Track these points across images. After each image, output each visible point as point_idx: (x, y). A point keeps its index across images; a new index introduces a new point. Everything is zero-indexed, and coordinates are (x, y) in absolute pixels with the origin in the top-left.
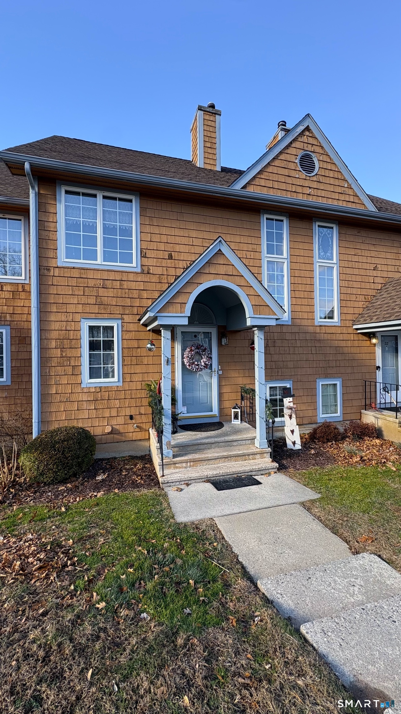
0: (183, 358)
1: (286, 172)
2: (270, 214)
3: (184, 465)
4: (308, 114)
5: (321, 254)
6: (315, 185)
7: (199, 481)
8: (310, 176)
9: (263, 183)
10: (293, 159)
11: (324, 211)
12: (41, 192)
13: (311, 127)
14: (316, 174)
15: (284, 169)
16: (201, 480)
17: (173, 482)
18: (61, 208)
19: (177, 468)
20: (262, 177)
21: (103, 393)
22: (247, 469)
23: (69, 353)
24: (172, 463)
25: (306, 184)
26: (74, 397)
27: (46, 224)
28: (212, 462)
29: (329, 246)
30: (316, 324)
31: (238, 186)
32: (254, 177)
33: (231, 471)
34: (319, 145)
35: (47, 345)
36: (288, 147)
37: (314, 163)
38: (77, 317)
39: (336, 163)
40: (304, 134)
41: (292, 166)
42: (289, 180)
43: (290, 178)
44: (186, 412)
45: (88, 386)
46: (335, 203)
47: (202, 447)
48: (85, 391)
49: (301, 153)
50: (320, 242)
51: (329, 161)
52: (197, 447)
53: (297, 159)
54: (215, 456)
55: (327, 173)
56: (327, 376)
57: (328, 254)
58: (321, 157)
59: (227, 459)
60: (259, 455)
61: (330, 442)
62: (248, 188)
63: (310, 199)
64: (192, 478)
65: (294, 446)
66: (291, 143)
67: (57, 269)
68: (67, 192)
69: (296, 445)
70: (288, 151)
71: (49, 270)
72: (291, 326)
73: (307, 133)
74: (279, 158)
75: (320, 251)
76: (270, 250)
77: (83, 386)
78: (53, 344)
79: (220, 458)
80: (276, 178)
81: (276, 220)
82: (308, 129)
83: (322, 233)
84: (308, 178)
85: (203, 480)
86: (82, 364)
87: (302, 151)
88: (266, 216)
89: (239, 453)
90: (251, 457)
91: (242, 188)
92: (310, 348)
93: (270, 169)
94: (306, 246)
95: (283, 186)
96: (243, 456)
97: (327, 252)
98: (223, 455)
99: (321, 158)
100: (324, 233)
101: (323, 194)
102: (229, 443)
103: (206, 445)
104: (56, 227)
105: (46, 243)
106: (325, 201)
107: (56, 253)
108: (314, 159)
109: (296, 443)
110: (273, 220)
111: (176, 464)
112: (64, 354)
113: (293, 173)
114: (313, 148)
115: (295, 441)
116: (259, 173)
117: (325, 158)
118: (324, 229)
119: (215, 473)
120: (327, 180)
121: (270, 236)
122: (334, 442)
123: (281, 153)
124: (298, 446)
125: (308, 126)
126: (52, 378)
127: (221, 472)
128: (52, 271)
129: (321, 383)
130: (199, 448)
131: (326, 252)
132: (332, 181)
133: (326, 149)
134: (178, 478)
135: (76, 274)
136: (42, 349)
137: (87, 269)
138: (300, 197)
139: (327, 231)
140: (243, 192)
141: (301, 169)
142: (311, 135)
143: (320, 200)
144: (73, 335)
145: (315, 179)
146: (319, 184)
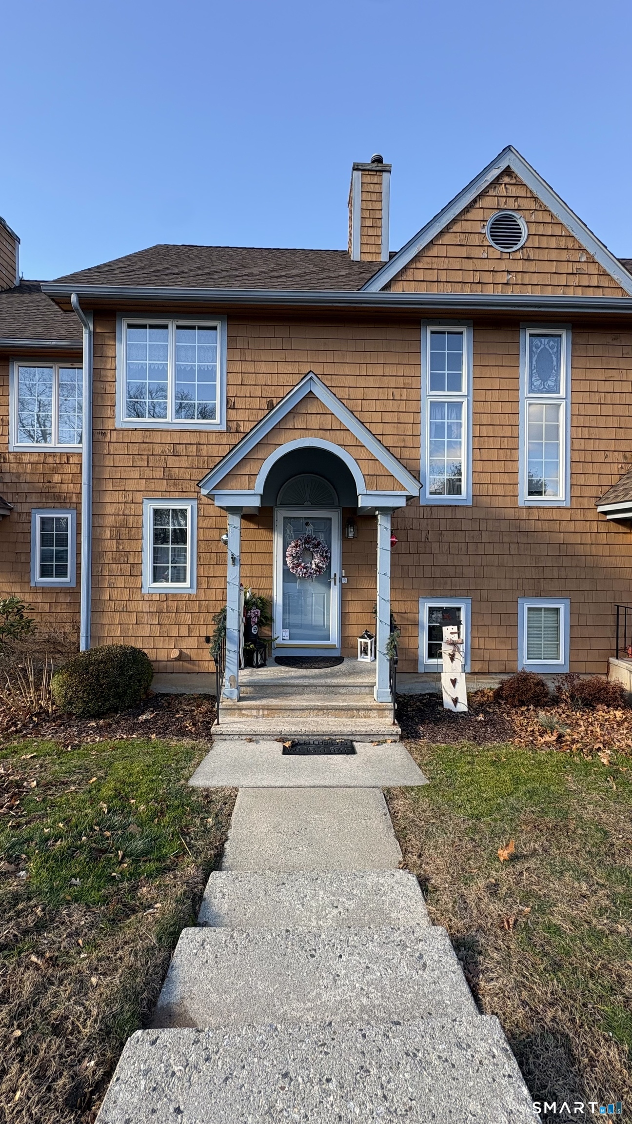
0: (285, 556)
1: (463, 252)
2: (440, 324)
3: (254, 712)
4: (509, 146)
5: (535, 384)
6: (519, 266)
7: (269, 738)
8: (509, 253)
9: (419, 275)
10: (477, 227)
11: (536, 309)
12: (98, 330)
13: (513, 168)
14: (522, 248)
15: (459, 247)
16: (272, 738)
17: (229, 735)
18: (121, 350)
19: (243, 715)
20: (419, 265)
21: (170, 603)
22: (347, 730)
23: (126, 546)
24: (236, 707)
25: (502, 266)
26: (132, 606)
27: (103, 372)
28: (298, 713)
29: (553, 368)
30: (521, 503)
31: (375, 288)
32: (405, 269)
33: (319, 729)
34: (529, 195)
35: (100, 534)
36: (467, 210)
37: (520, 229)
38: (139, 497)
39: (562, 222)
40: (501, 181)
41: (475, 240)
42: (469, 265)
43: (471, 261)
44: (288, 638)
45: (151, 591)
46: (559, 292)
47: (289, 690)
48: (146, 598)
49: (492, 216)
50: (534, 363)
51: (549, 220)
52: (281, 689)
53: (486, 227)
54: (303, 705)
55: (544, 242)
56: (539, 594)
57: (549, 383)
58: (533, 216)
59: (321, 712)
60: (375, 712)
61: (525, 705)
62: (393, 288)
63: (509, 291)
64: (258, 733)
65: (455, 705)
66: (475, 201)
67: (115, 432)
68: (130, 326)
69: (458, 704)
70: (470, 216)
71: (104, 434)
72: (472, 507)
73: (506, 180)
74: (451, 231)
75: (533, 379)
76: (437, 383)
77: (144, 591)
78: (108, 534)
79: (310, 709)
80: (444, 263)
81: (449, 333)
82: (508, 172)
83: (537, 348)
84: (506, 256)
85: (276, 737)
86: (144, 561)
87: (496, 212)
88: (430, 329)
89: (341, 704)
90: (361, 713)
91: (383, 289)
92: (507, 546)
93: (434, 251)
94: (505, 372)
95: (458, 276)
96: (349, 709)
97: (547, 381)
98: (315, 706)
99: (533, 219)
100: (542, 346)
101: (535, 279)
102: (333, 690)
103: (295, 688)
104: (114, 376)
105: (102, 398)
106: (538, 291)
107: (114, 411)
108: (519, 222)
109: (459, 700)
110: (444, 333)
111: (243, 709)
112: (121, 547)
113: (477, 252)
114: (516, 203)
115: (457, 698)
116: (413, 261)
117: (541, 217)
118: (543, 340)
119: (293, 729)
120: (545, 255)
121: (436, 362)
122: (532, 707)
123: (454, 221)
124: (462, 707)
125: (509, 166)
126: (105, 579)
127: (303, 729)
128: (109, 435)
129: (525, 605)
130: (285, 691)
131: (544, 380)
132: (554, 255)
133: (543, 201)
134: (237, 729)
135: (138, 437)
136: (94, 540)
137: (153, 431)
138: (489, 290)
139: (548, 343)
140: (387, 295)
141: (492, 243)
142: (514, 181)
143: (528, 291)
144: (133, 521)
145: (519, 255)
146: (527, 263)
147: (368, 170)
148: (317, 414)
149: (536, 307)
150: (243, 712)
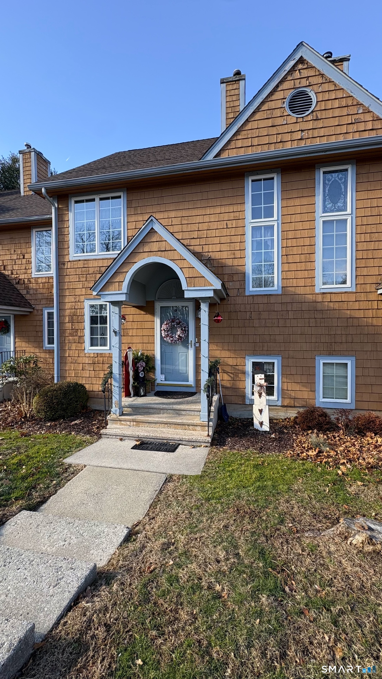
0: (161, 331)
1: (270, 123)
2: (258, 174)
3: (128, 423)
4: (302, 42)
5: (328, 206)
6: (310, 125)
7: (132, 438)
8: (303, 117)
9: (239, 144)
10: (279, 104)
11: (324, 153)
12: (60, 206)
13: (305, 57)
14: (312, 112)
15: (267, 120)
16: (134, 439)
17: (110, 435)
18: (71, 215)
19: (122, 424)
20: (239, 137)
21: (100, 358)
22: (177, 437)
23: (76, 326)
24: (117, 419)
25: (298, 127)
26: (80, 360)
27: (63, 230)
28: (153, 425)
29: (341, 194)
30: (317, 291)
31: (210, 157)
32: (229, 141)
33: (160, 436)
34: (317, 73)
35: (64, 320)
36: (272, 93)
37: (311, 99)
38: (82, 298)
39: (343, 87)
40: (296, 68)
41: (278, 113)
42: (274, 131)
43: (274, 128)
44: (164, 380)
45: (90, 352)
46: (341, 138)
47: (152, 411)
48: (87, 355)
49: (289, 94)
50: (327, 191)
51: (333, 88)
52: (147, 410)
53: (285, 103)
54: (155, 421)
55: (329, 105)
56: (331, 353)
57: (339, 204)
58: (321, 88)
59: (167, 425)
60: (199, 427)
61: (311, 429)
62: (222, 155)
63: (302, 144)
64: (126, 435)
65: (261, 427)
66: (277, 86)
67: (69, 263)
68: (76, 202)
69: (263, 426)
70: (274, 97)
71: (64, 264)
72: (282, 295)
73: (300, 66)
74: (261, 110)
75: (326, 203)
76: (256, 214)
77: (86, 351)
78: (67, 320)
79: (160, 423)
80: (256, 133)
81: (264, 179)
82: (301, 60)
83: (329, 180)
84: (299, 120)
85: (136, 439)
86: (85, 335)
87: (292, 90)
88: (251, 178)
89: (178, 421)
90: (191, 427)
91: (215, 157)
92: (307, 320)
93: (249, 126)
94: (305, 201)
95: (266, 140)
96: (183, 425)
97: (337, 203)
98: (162, 421)
99: (320, 90)
100: (333, 179)
101: (322, 132)
102: (178, 412)
103: (155, 410)
104: (68, 231)
105: (63, 245)
106: (324, 141)
107: (69, 251)
108: (310, 94)
109: (264, 423)
110: (260, 180)
111: (122, 421)
112: (74, 327)
113: (279, 121)
114: (308, 82)
115: (262, 422)
116: (234, 135)
117: (326, 87)
118: (333, 174)
119: (145, 435)
120: (330, 114)
121: (256, 200)
122: (315, 431)
123: (263, 103)
124: (266, 428)
125: (302, 56)
126: (66, 345)
127: (151, 435)
128: (66, 265)
129: (321, 361)
130: (149, 411)
131: (334, 202)
132: (337, 113)
133: (327, 75)
134: (114, 432)
135: (81, 265)
136: (61, 324)
137: (88, 260)
138: (288, 145)
139: (338, 176)
140: (218, 161)
141: (291, 113)
142: (306, 66)
143: (317, 141)
144: (80, 312)
145: (310, 118)
146: (316, 122)
147: (230, 81)
148: (157, 241)
149: (322, 152)
150: (122, 422)
